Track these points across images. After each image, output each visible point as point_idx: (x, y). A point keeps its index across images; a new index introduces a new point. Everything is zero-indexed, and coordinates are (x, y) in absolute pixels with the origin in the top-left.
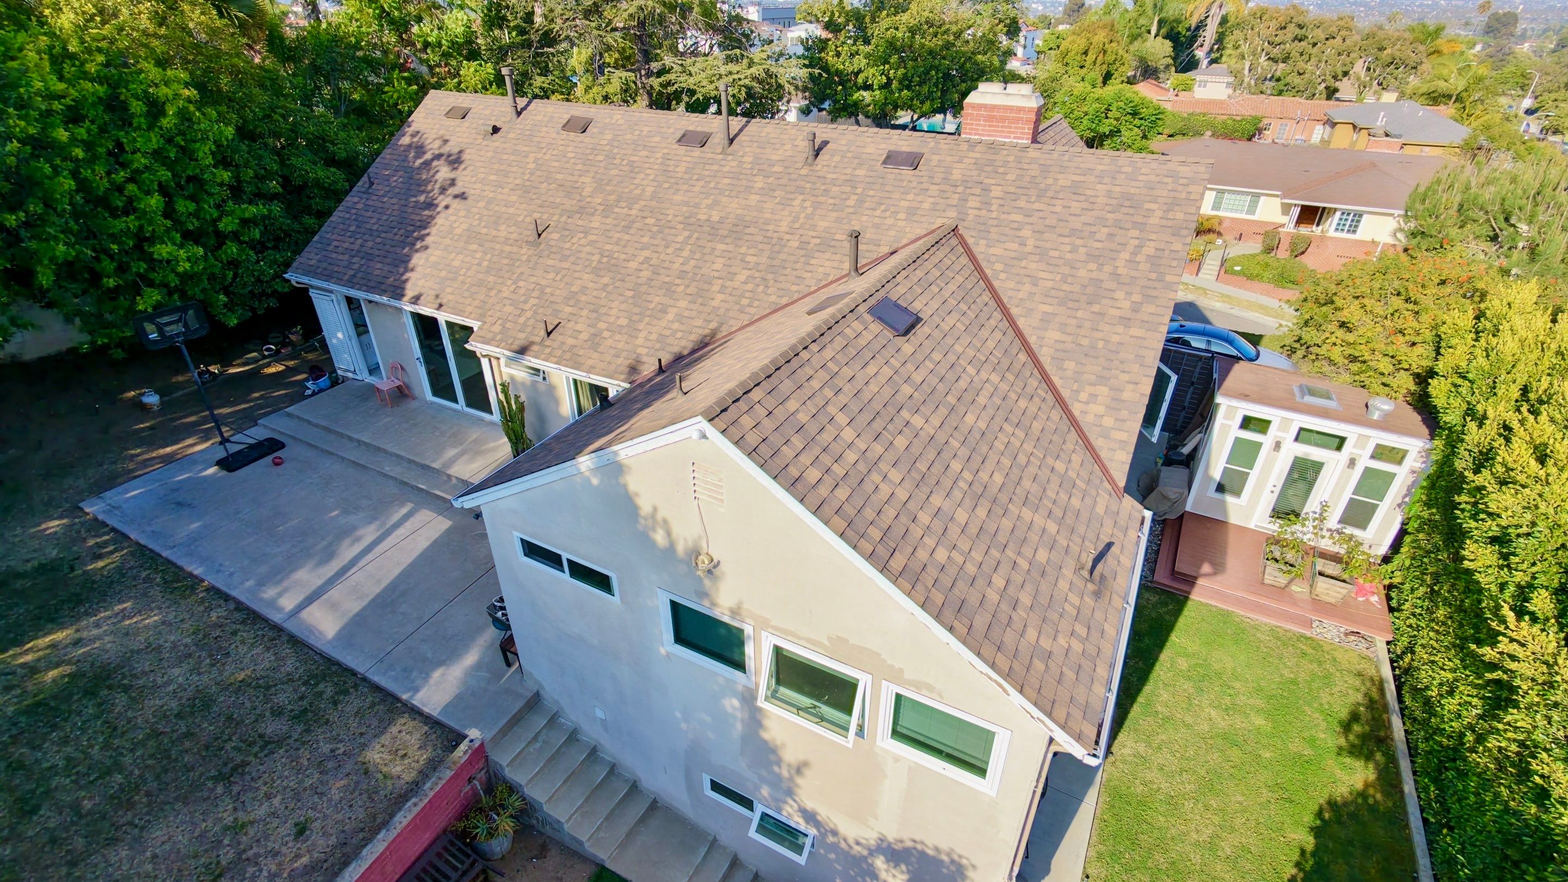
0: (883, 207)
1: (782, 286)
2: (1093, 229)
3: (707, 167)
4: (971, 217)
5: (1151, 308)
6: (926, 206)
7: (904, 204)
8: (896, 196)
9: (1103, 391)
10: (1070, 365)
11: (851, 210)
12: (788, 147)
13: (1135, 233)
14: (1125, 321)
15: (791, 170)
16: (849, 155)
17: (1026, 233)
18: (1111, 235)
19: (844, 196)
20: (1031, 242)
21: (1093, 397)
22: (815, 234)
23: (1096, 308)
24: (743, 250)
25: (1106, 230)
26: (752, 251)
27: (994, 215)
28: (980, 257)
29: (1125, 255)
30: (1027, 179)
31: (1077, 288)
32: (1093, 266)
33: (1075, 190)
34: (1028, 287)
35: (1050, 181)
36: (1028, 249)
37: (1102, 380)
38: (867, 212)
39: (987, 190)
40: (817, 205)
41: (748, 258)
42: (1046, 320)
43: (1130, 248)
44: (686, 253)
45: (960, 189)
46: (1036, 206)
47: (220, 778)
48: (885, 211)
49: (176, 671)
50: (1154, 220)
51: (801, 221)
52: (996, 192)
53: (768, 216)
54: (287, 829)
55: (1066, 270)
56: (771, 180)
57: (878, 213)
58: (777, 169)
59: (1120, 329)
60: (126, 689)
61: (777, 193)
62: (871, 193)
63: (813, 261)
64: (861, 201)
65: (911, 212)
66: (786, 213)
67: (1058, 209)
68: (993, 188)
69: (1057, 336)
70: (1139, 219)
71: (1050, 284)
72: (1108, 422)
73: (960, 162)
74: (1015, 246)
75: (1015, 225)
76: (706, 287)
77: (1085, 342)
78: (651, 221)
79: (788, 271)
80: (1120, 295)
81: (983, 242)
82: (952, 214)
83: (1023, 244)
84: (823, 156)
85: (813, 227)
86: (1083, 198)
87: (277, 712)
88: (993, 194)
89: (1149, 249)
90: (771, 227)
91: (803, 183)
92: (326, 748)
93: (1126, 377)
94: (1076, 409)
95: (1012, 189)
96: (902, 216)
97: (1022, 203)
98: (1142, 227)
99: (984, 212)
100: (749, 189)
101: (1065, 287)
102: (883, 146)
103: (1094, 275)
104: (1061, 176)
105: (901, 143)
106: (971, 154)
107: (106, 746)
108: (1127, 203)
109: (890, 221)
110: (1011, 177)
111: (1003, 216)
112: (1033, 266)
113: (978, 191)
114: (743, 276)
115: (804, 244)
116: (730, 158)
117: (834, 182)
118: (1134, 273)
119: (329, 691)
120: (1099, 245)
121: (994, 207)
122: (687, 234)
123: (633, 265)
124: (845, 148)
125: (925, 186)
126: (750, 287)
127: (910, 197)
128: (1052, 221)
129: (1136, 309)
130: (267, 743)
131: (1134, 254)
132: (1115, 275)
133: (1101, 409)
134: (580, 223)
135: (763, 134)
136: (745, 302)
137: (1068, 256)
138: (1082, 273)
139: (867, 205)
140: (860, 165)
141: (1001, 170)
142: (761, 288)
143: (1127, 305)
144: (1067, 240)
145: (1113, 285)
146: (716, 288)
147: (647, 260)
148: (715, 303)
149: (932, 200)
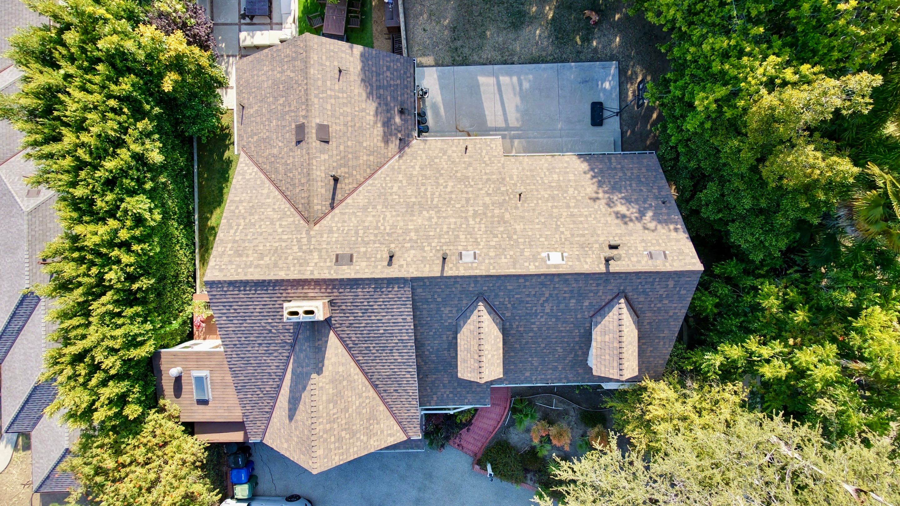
0: (345, 232)
1: (375, 188)
2: (253, 237)
3: (448, 240)
4: (304, 233)
5: (232, 208)
6: (325, 236)
7: (336, 235)
8: (341, 239)
9: (248, 177)
10: (258, 182)
11: (359, 228)
12: (409, 259)
13: (237, 238)
14: (241, 202)
15: (400, 245)
16: (373, 259)
17: (280, 230)
18: (246, 235)
19: (366, 235)
20: (277, 226)
21: (251, 174)
22: (372, 213)
23: (251, 204)
24: (402, 200)
25: (249, 237)
26: (397, 201)
27: (294, 236)
28: (297, 215)
29: (241, 227)
30: (283, 258)
31: (258, 210)
32: (253, 221)
33: (262, 256)
34: (276, 207)
35: (273, 258)
36: (278, 223)
37: (248, 180)
38: (352, 228)
39: (300, 249)
40: (377, 228)
41: (397, 197)
42: (268, 197)
43: (239, 231)
44: (429, 194)
45: (312, 247)
46: (277, 244)
47: (455, 27)
48: (343, 230)
49: (501, 39)
50: (230, 245)
51: (381, 219)
52: (296, 249)
53: (399, 218)
54: (428, 28)
55: (263, 217)
56: (408, 238)
57: (346, 228)
58: (408, 245)
59: (243, 199)
60: (505, 29)
61: (401, 231)
62: (353, 239)
63: (367, 201)
64: (357, 233)
65: (331, 231)
66: (391, 222)
67: (268, 244)
68: (298, 250)
69: (264, 192)
70: (236, 245)
71: (268, 210)
72: (246, 168)
73: (316, 264)
74: (284, 223)
75: (285, 233)
76: (410, 181)
77: (254, 191)
78: (457, 206)
79: (376, 195)
80: (243, 211)
81: (297, 222)
82: (312, 233)
83: (281, 225)
84: (386, 256)
85: (374, 216)
86: (259, 252)
87: (462, 46)
88: (297, 247)
89: (232, 231)
90: (394, 213)
91: (390, 239)
92: (440, 47)
93: (241, 183)
94: (256, 169)
95: (289, 251)
96: (335, 229)
97: (284, 244)
98: (235, 241)
99: (299, 237)
100: (417, 231)
101: (262, 210)
102: (358, 268)
103: (252, 217)
104: (268, 262)
105: (349, 271)
106: (311, 268)
107: (489, 17)
108: (240, 252)
109: (339, 225)
110: (291, 258)
111: (290, 236)
112: (275, 216)
113: (304, 247)
114: (395, 189)
115: (374, 207)
116: (438, 248)
117: (375, 242)
118: (237, 221)
119: (457, 58)
120: (251, 230)
121: (295, 240)
122: (434, 203)
123: (451, 184)
124: (377, 263)
125: (329, 247)
126: (389, 185)
127: (334, 239)
128: (270, 238)
129: (237, 207)
130: (455, 39)
131: (238, 229)
132: (244, 219)
133: (248, 171)
134: (496, 198)
135: (428, 266)
136: (388, 179)
137: (262, 223)
138: (256, 217)
139: (353, 232)
140: (365, 253)
141: (296, 261)
142: (384, 185)
143: (240, 208)
144: (264, 230)
145: (246, 215)
146: (404, 182)
147: (446, 187)
148: (400, 176)
149: (324, 239)
